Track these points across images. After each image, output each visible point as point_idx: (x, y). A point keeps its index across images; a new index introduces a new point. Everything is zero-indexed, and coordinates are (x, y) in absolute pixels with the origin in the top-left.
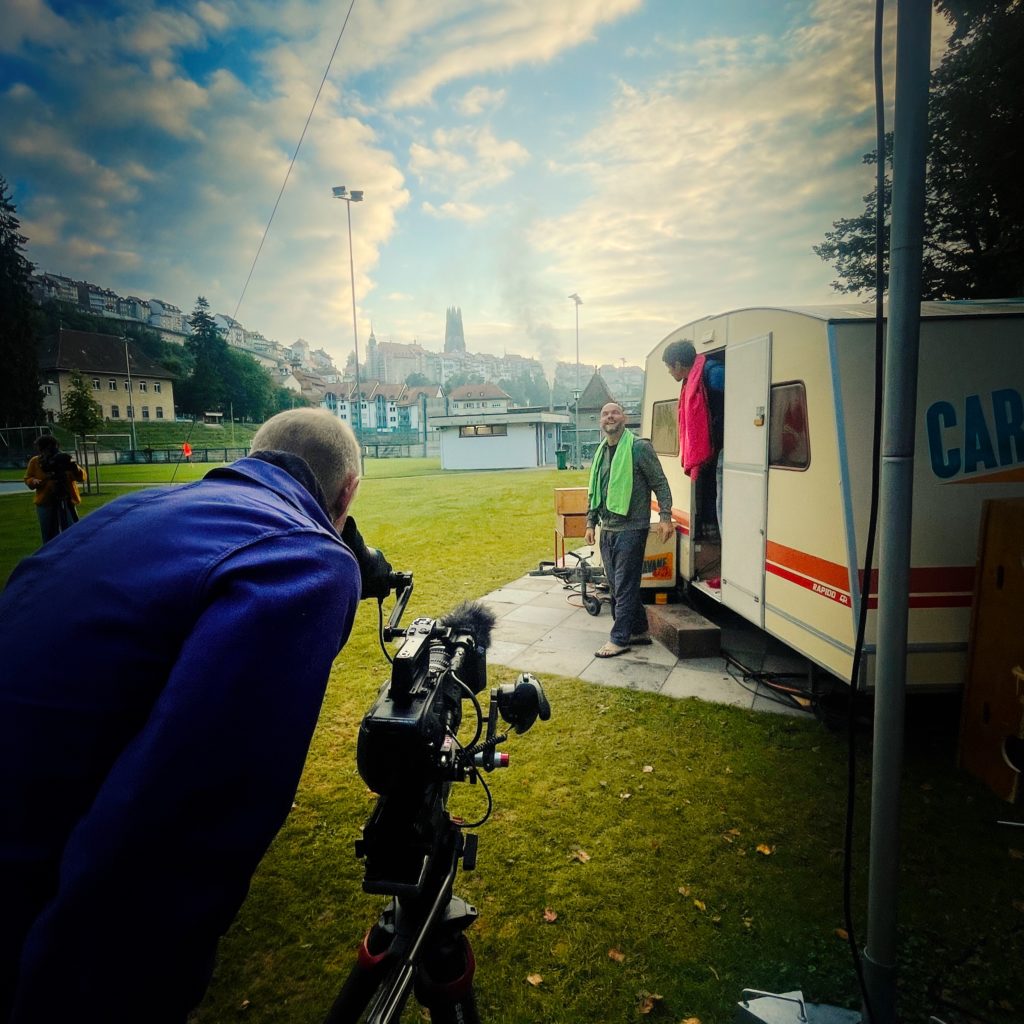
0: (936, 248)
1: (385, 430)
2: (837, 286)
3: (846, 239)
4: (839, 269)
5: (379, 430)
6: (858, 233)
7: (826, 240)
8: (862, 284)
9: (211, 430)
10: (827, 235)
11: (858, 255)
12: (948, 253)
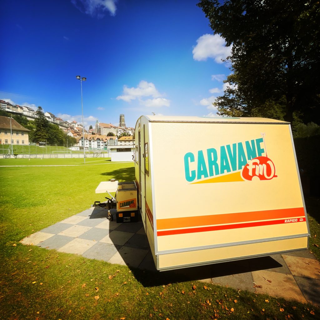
0: (240, 106)
1: (100, 149)
2: (218, 113)
3: (220, 102)
4: (218, 109)
5: (98, 149)
6: (223, 100)
7: (215, 101)
8: (224, 114)
9: (41, 148)
10: (215, 100)
11: (223, 106)
12: (243, 107)
